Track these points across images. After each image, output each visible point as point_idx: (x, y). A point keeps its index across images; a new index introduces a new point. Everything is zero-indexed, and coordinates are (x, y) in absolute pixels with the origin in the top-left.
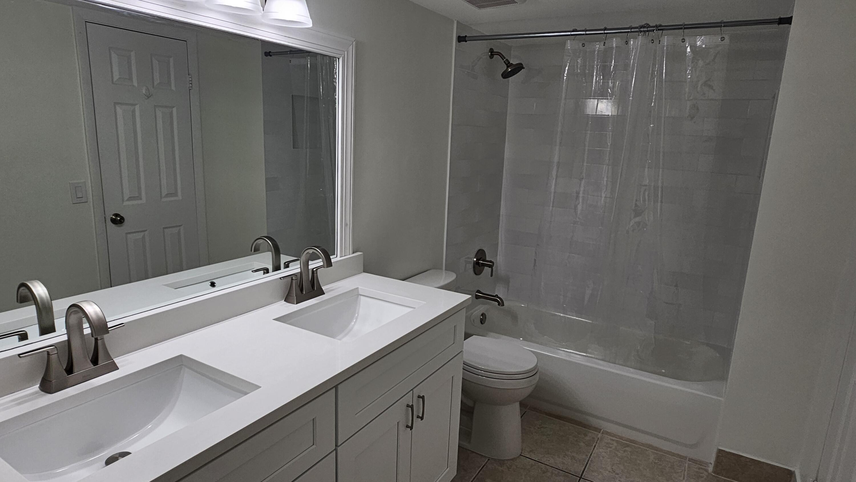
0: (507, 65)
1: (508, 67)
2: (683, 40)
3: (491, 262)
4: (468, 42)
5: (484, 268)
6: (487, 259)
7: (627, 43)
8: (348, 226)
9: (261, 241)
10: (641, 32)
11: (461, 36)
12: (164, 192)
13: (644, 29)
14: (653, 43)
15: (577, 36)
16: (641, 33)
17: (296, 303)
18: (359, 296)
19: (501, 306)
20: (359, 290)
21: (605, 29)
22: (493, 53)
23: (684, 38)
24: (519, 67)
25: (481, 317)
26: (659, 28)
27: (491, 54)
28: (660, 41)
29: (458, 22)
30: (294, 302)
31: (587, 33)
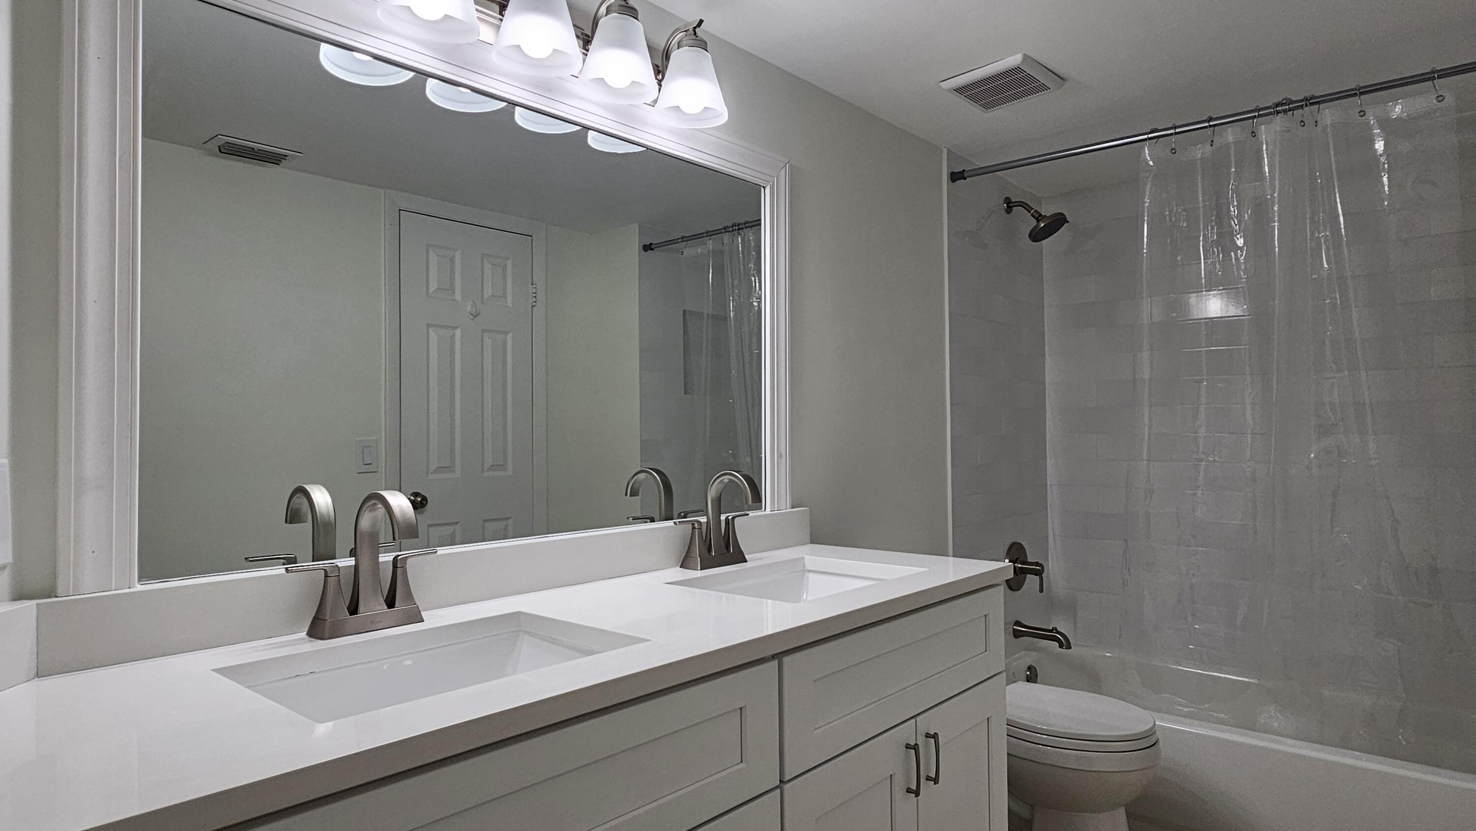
0: (1037, 219)
1: (1038, 221)
2: (1362, 114)
3: (1037, 564)
4: (968, 179)
5: (1026, 576)
6: (1029, 560)
7: (1254, 134)
8: (784, 459)
9: (642, 476)
10: (1278, 113)
11: (956, 171)
12: (489, 462)
13: (1284, 108)
14: (1304, 126)
15: (1160, 139)
16: (1279, 115)
17: (699, 569)
18: (806, 573)
19: (1066, 649)
20: (806, 561)
21: (1210, 119)
22: (1010, 205)
23: (1363, 109)
24: (1058, 222)
25: (1028, 673)
26: (1311, 101)
27: (1008, 207)
28: (1316, 122)
29: (948, 150)
30: (698, 567)
31: (1178, 130)
